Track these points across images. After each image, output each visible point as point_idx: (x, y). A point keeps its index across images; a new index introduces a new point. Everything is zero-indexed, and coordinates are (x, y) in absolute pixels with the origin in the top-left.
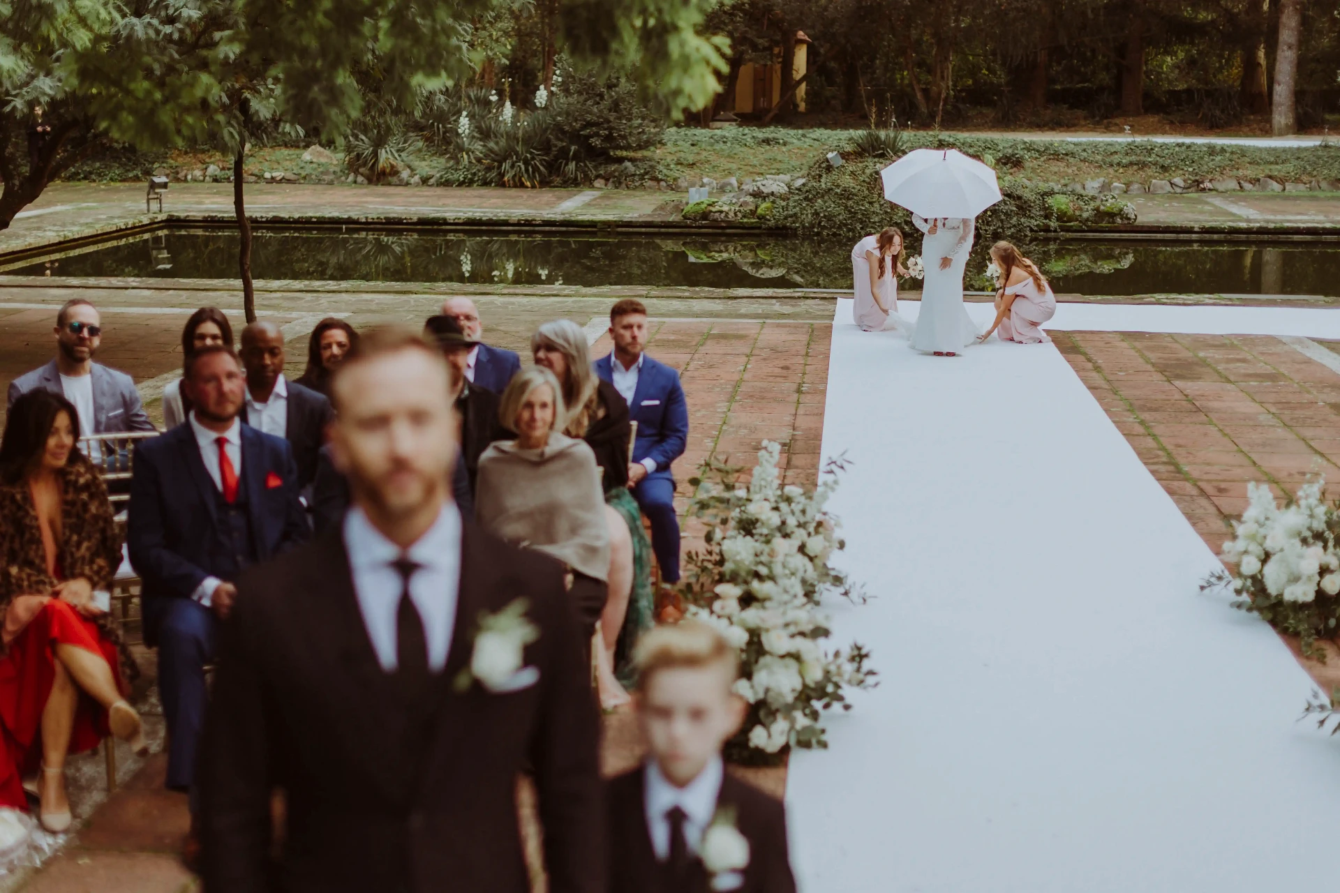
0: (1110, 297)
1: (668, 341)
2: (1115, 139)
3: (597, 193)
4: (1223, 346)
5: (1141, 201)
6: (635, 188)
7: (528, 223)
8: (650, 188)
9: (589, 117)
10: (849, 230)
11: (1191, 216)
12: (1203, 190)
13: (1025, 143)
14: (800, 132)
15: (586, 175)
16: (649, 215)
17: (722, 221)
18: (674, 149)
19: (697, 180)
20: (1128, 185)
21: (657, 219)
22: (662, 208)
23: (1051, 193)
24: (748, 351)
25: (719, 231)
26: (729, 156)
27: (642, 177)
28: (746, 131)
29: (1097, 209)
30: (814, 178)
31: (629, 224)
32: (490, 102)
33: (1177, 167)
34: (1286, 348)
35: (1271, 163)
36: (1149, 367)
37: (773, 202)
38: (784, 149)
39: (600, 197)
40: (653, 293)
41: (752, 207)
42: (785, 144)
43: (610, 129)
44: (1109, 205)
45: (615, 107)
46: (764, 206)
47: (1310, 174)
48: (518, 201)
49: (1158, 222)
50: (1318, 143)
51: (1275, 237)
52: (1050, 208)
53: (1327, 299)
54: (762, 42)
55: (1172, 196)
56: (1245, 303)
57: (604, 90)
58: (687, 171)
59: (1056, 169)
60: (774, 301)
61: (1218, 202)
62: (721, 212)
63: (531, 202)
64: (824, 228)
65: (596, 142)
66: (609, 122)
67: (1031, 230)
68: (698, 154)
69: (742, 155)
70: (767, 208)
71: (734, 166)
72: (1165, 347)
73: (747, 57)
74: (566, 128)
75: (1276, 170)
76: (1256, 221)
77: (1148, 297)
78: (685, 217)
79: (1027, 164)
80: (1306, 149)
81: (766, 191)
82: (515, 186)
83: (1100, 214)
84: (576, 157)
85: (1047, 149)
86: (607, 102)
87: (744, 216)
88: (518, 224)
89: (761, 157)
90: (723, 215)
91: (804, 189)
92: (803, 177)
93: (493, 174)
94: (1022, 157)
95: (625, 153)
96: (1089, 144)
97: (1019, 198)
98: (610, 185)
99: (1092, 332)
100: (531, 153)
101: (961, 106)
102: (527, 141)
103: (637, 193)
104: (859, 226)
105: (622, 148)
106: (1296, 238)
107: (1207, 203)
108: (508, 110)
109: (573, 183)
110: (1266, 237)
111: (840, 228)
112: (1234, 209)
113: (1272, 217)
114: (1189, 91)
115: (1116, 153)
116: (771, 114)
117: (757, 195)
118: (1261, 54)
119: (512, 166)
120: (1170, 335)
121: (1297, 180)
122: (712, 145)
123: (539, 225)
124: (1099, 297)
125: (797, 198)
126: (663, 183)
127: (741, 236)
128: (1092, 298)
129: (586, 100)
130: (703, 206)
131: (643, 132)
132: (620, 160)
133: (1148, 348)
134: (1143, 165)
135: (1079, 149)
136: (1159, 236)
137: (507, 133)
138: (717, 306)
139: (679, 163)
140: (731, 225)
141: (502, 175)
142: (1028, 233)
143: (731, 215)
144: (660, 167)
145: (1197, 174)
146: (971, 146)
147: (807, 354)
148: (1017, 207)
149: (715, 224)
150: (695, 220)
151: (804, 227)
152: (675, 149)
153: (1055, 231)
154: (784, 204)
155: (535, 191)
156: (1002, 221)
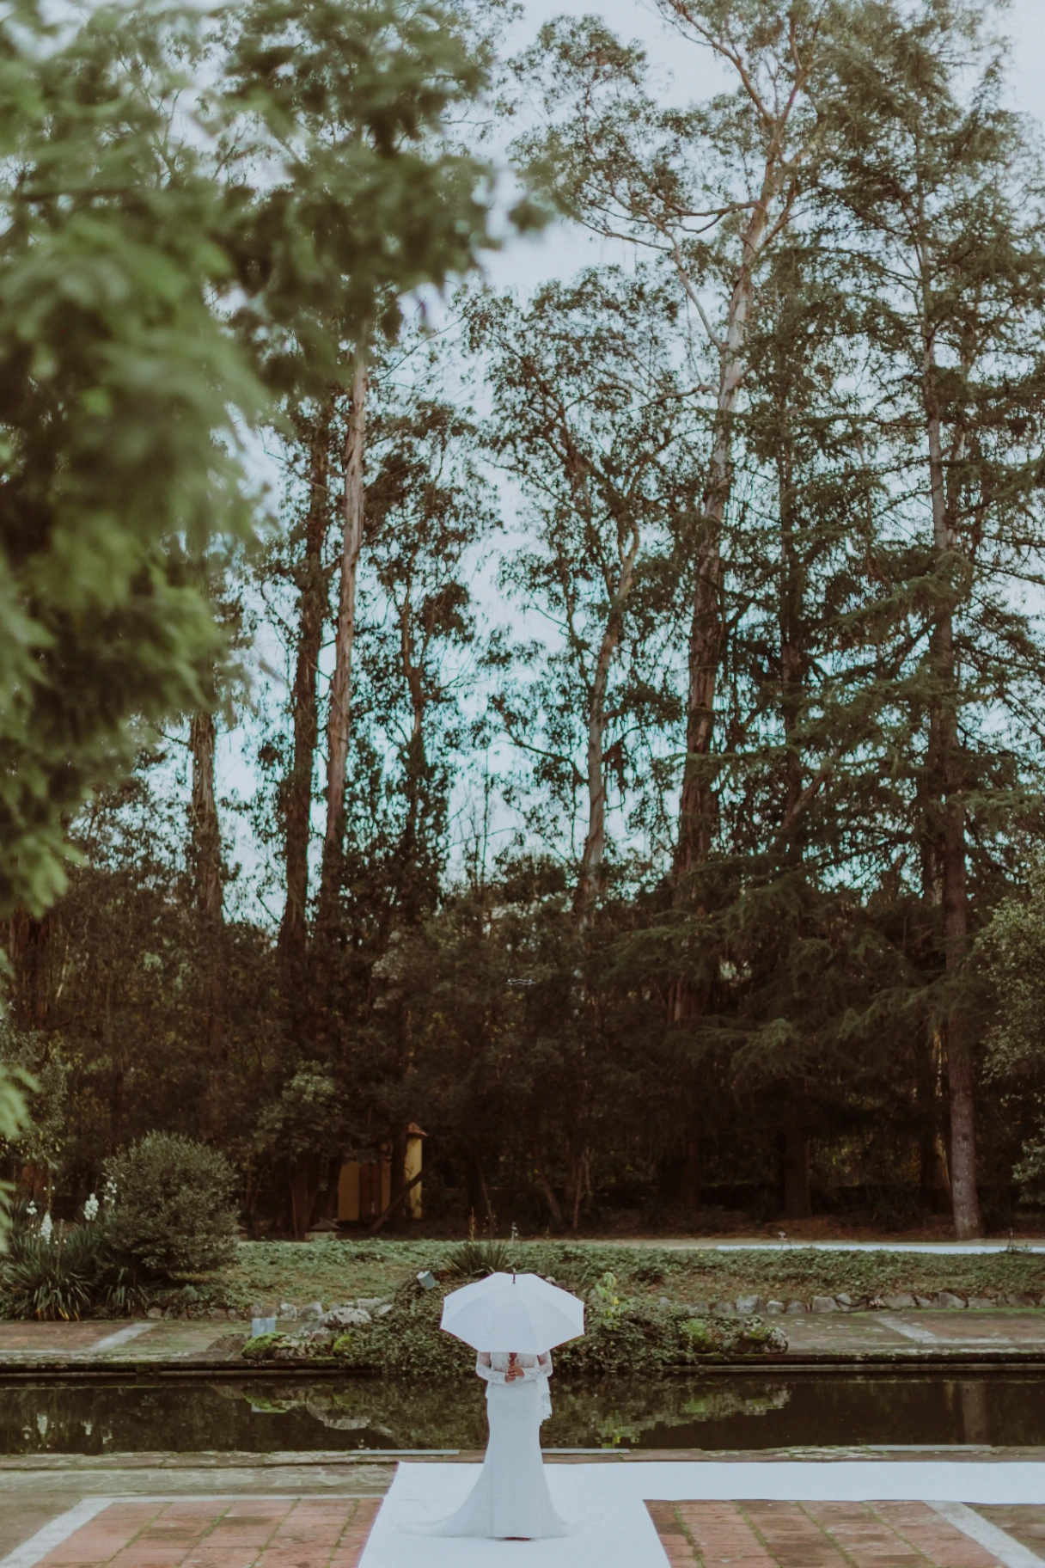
0: (736, 1453)
1: (166, 1530)
2: (771, 1247)
3: (148, 1326)
4: (860, 1517)
5: (800, 1322)
6: (198, 1318)
7: (51, 1367)
8: (216, 1317)
9: (142, 1233)
10: (445, 1368)
11: (854, 1341)
12: (874, 1307)
13: (665, 1254)
14: (401, 1244)
15: (138, 1304)
16: (202, 1354)
17: (292, 1360)
18: (248, 1269)
19: (274, 1306)
20: (787, 1302)
21: (212, 1359)
22: (219, 1344)
23: (685, 1317)
24: (262, 1542)
25: (287, 1372)
26: (314, 1276)
27: (207, 1304)
28: (338, 1244)
29: (740, 1336)
30: (402, 1303)
31: (176, 1366)
32: (28, 1215)
33: (842, 1281)
34: (935, 1518)
35: (950, 1274)
36: (762, 1551)
37: (353, 1335)
38: (381, 1266)
39: (153, 1331)
40: (172, 1461)
41: (327, 1342)
42: (383, 1260)
43: (168, 1246)
44: (754, 1329)
45: (175, 1219)
46: (342, 1339)
47: (995, 1287)
48: (48, 1338)
49: (814, 1349)
50: (1004, 1249)
51: (951, 1366)
52: (685, 1335)
53: (994, 1449)
54: (365, 1138)
55: (837, 1316)
56: (896, 1457)
57: (161, 1199)
58: (263, 1296)
59: (701, 1285)
60: (319, 1469)
61: (889, 1322)
62: (289, 1348)
63: (64, 1340)
64: (414, 1365)
65: (151, 1262)
66: (165, 1237)
67: (664, 1363)
68: (278, 1274)
69: (329, 1275)
70: (346, 1343)
71: (320, 1288)
72: (790, 1521)
73: (348, 1155)
74: (115, 1246)
75: (958, 1282)
76: (929, 1346)
77: (783, 1452)
78: (245, 1355)
79: (668, 1280)
80: (990, 1256)
81: (344, 1320)
82: (50, 1319)
83: (744, 1342)
84: (126, 1281)
85: (691, 1260)
86: (164, 1215)
87: (318, 1353)
88: (38, 1369)
89: (353, 1276)
90: (291, 1353)
91: (390, 1318)
92: (389, 1302)
93: (23, 1305)
94: (661, 1271)
95: (187, 1276)
96: (741, 1254)
97: (648, 1323)
98: (168, 1315)
99: (703, 1502)
100: (71, 1278)
101: (601, 1209)
102: (66, 1262)
103: (199, 1324)
104: (456, 1363)
105: (181, 1269)
106: (976, 1366)
107: (878, 1324)
108: (47, 1226)
109: (124, 1314)
110: (941, 1366)
111: (433, 1365)
112: (908, 1331)
113: (948, 1341)
114: (861, 1189)
115: (771, 1264)
116: (380, 1222)
117: (334, 1326)
118: (939, 1143)
119: (48, 1294)
120: (798, 1504)
121: (981, 1295)
122: (295, 1262)
123: (64, 1370)
124: (723, 1453)
125: (381, 1328)
126: (232, 1312)
127: (316, 1378)
128: (713, 1454)
129: (139, 1212)
130: (267, 1341)
131: (210, 1249)
132: (181, 1284)
133: (769, 1524)
134: (803, 1279)
135: (728, 1260)
136: (816, 1367)
137: (43, 1255)
138: (246, 1477)
139: (253, 1286)
140: (301, 1365)
141: (33, 1306)
142: (660, 1367)
143: (302, 1351)
144: (230, 1292)
145: (865, 1289)
146: (602, 1259)
147: (338, 1545)
148: (646, 1335)
149: (282, 1364)
150: (257, 1359)
151: (390, 1365)
152: (250, 1269)
153: (692, 1364)
154: (366, 1336)
155: (73, 1325)
156: (628, 1352)
